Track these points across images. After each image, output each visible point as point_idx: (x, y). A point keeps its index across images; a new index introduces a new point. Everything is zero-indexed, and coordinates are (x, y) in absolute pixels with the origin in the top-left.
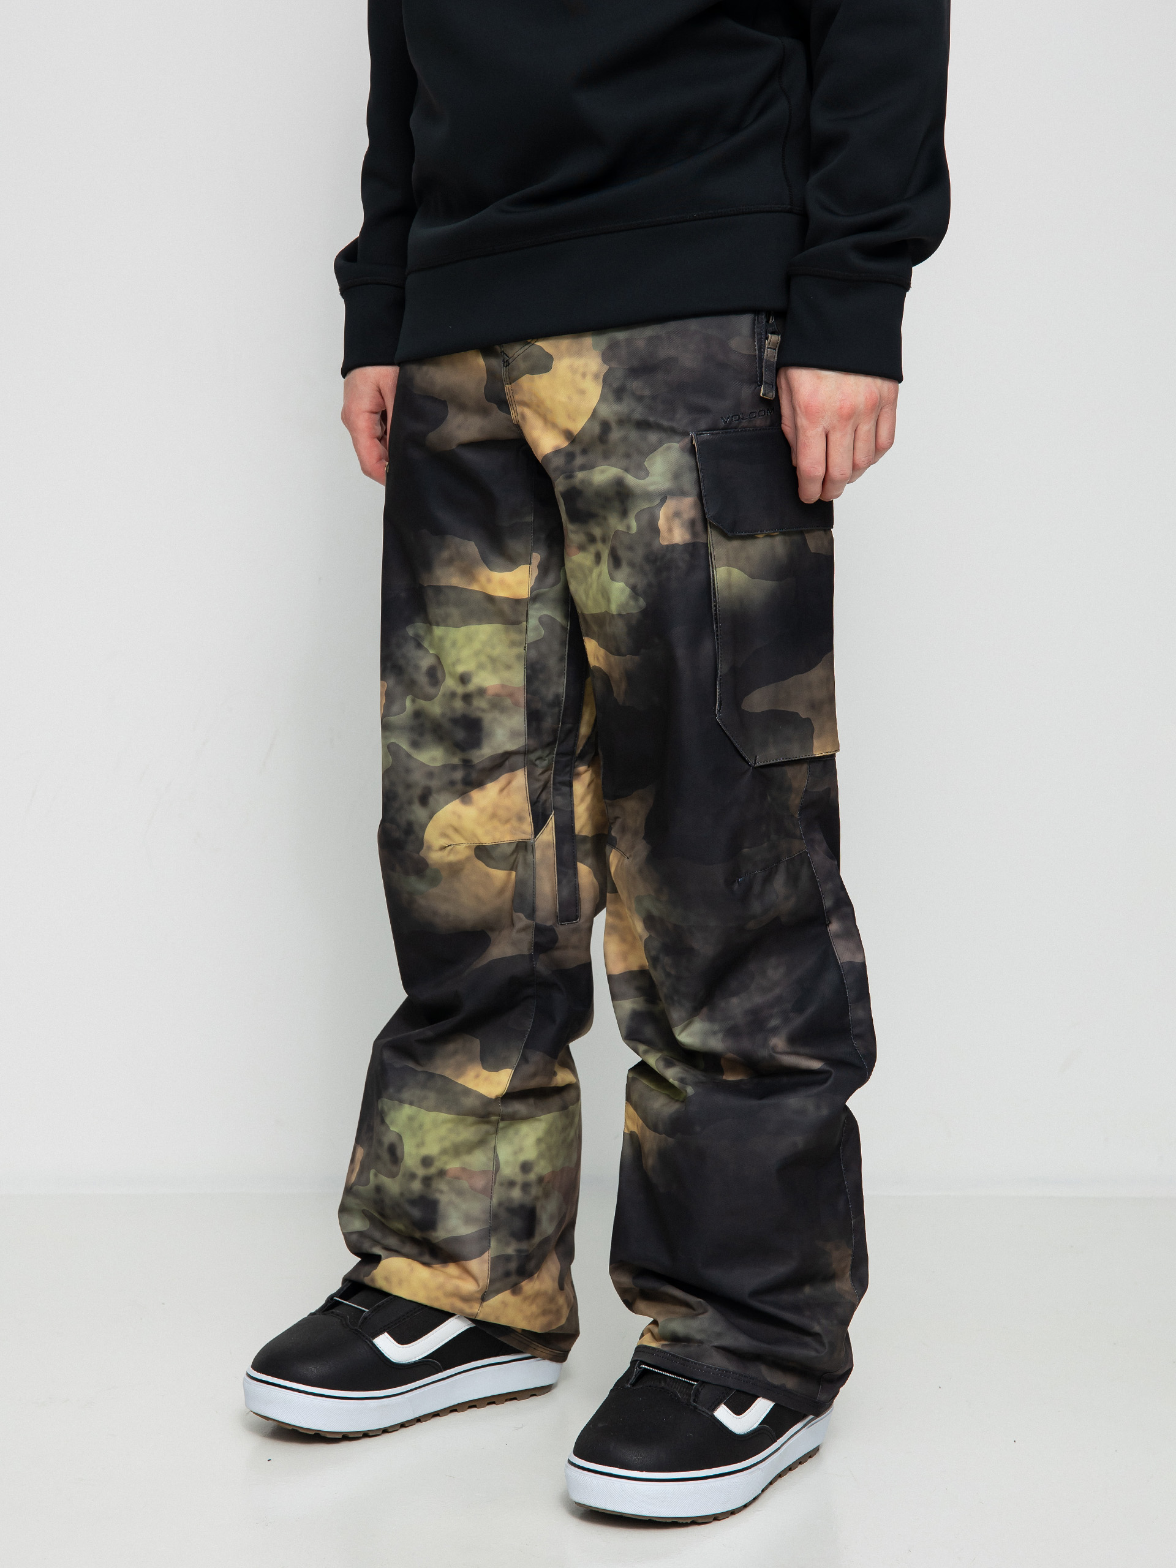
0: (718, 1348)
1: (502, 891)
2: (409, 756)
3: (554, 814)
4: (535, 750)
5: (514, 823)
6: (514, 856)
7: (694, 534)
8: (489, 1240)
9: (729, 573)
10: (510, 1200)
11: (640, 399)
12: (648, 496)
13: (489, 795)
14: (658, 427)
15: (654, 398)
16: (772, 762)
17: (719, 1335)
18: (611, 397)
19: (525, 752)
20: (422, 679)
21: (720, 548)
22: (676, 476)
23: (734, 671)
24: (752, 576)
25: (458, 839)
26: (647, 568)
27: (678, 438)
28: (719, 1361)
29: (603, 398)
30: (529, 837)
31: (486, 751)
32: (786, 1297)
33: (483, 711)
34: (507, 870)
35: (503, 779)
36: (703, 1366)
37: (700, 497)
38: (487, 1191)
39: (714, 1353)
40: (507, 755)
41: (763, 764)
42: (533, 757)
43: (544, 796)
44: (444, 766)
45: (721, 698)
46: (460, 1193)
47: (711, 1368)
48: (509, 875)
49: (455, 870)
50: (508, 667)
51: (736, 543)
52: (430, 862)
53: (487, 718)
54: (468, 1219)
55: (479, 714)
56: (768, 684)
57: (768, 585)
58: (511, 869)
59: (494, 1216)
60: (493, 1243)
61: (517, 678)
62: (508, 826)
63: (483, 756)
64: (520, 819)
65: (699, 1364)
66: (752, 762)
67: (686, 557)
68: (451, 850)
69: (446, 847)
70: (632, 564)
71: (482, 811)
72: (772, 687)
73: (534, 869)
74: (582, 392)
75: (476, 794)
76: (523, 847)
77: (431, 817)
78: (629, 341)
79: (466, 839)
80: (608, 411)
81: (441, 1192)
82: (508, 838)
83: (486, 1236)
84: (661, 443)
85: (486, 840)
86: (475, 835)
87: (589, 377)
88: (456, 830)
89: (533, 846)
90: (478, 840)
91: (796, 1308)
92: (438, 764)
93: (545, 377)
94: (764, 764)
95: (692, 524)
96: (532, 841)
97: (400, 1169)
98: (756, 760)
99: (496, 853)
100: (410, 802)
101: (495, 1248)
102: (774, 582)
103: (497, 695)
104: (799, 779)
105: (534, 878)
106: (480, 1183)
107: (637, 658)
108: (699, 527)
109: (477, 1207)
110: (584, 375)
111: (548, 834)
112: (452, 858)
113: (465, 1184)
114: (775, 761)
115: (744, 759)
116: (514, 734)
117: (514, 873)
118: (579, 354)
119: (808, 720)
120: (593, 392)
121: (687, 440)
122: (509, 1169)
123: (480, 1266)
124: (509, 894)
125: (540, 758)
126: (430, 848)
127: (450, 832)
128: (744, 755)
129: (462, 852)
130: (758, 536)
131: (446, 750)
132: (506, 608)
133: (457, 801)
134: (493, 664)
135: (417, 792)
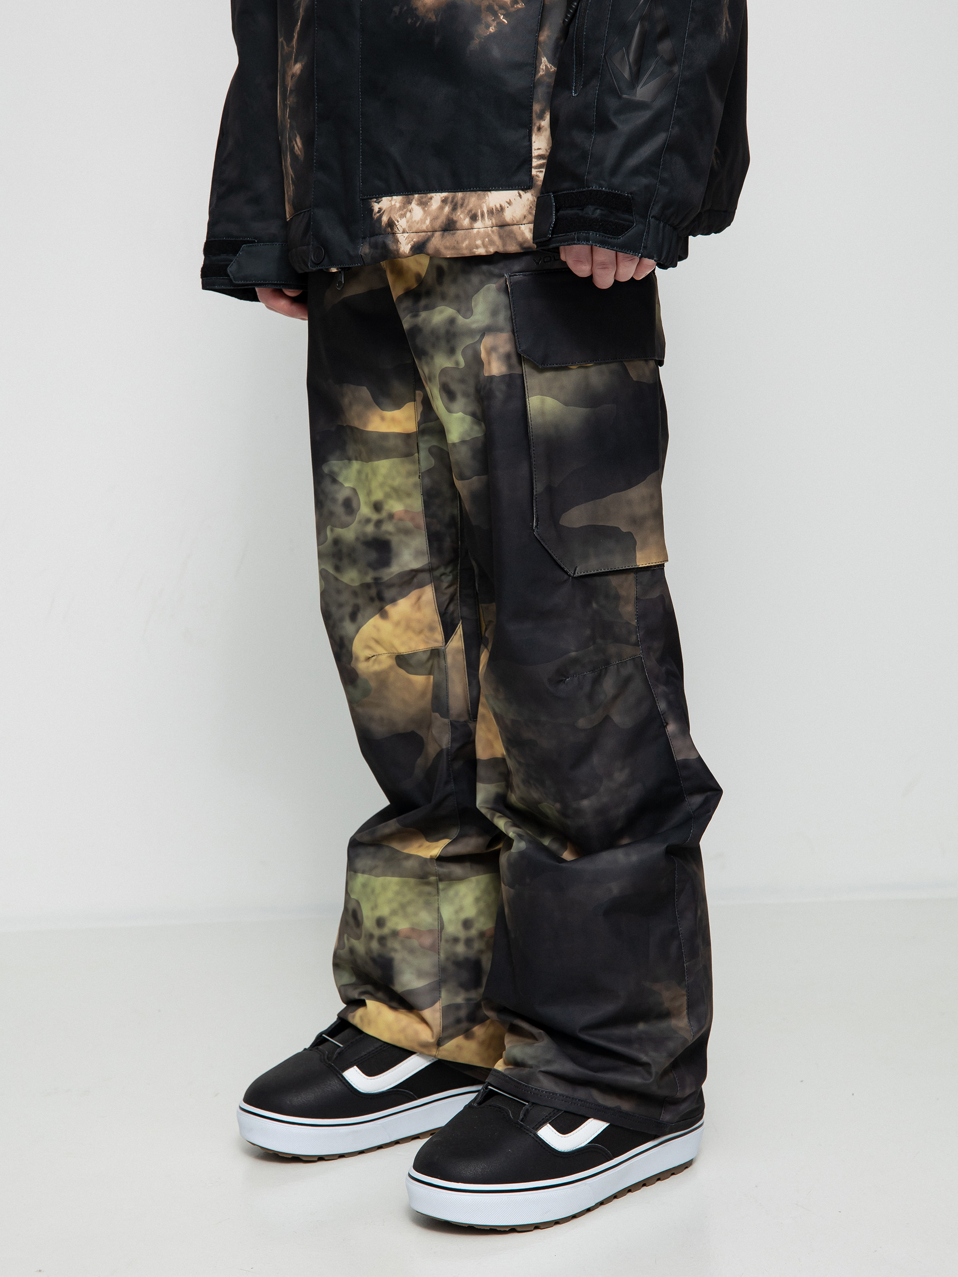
0: (547, 1073)
1: (423, 694)
2: (336, 579)
3: (462, 623)
4: (438, 568)
5: (428, 634)
6: (430, 663)
7: (510, 366)
8: (440, 991)
9: (543, 402)
10: (455, 954)
12: (471, 333)
13: (402, 608)
16: (592, 572)
17: (548, 1062)
19: (430, 569)
20: (339, 510)
21: (534, 380)
22: (494, 313)
23: (549, 489)
24: (566, 404)
25: (380, 650)
27: (495, 280)
28: (547, 1084)
30: (441, 645)
31: (395, 569)
32: (619, 1031)
33: (390, 534)
34: (425, 675)
35: (414, 594)
37: (513, 332)
38: (434, 948)
39: (541, 1077)
40: (415, 573)
41: (582, 574)
42: (437, 573)
43: (451, 608)
44: (362, 585)
45: (537, 514)
46: (412, 951)
48: (429, 679)
49: (382, 678)
50: (409, 495)
51: (548, 375)
52: (359, 672)
53: (395, 540)
54: (420, 974)
55: (388, 537)
56: (587, 501)
57: (581, 411)
58: (430, 674)
59: (443, 970)
60: (444, 994)
61: (417, 503)
62: (422, 636)
63: (392, 573)
64: (432, 629)
65: (529, 1087)
66: (571, 573)
67: (503, 387)
68: (375, 660)
69: (370, 657)
70: (465, 396)
71: (397, 624)
72: (590, 505)
73: (446, 673)
75: (391, 609)
76: (436, 653)
77: (357, 631)
79: (386, 650)
81: (395, 950)
82: (422, 647)
83: (437, 986)
85: (403, 650)
86: (393, 646)
88: (377, 642)
89: (444, 652)
90: (397, 651)
91: (627, 1041)
92: (356, 584)
94: (584, 574)
95: (508, 357)
96: (443, 648)
97: (362, 931)
98: (575, 570)
99: (413, 661)
100: (342, 620)
101: (445, 998)
102: (588, 409)
103: (403, 519)
104: (627, 588)
105: (447, 680)
106: (427, 941)
108: (514, 360)
109: (427, 963)
111: (457, 641)
112: (376, 668)
113: (415, 943)
114: (596, 572)
115: (563, 569)
116: (418, 554)
117: (432, 677)
119: (630, 534)
121: (502, 281)
122: (453, 928)
123: (433, 1014)
124: (429, 696)
125: (444, 574)
126: (358, 659)
127: (373, 644)
128: (563, 566)
129: (386, 662)
130: (571, 367)
131: (360, 571)
132: (399, 442)
133: (377, 616)
134: (397, 493)
135: (348, 610)
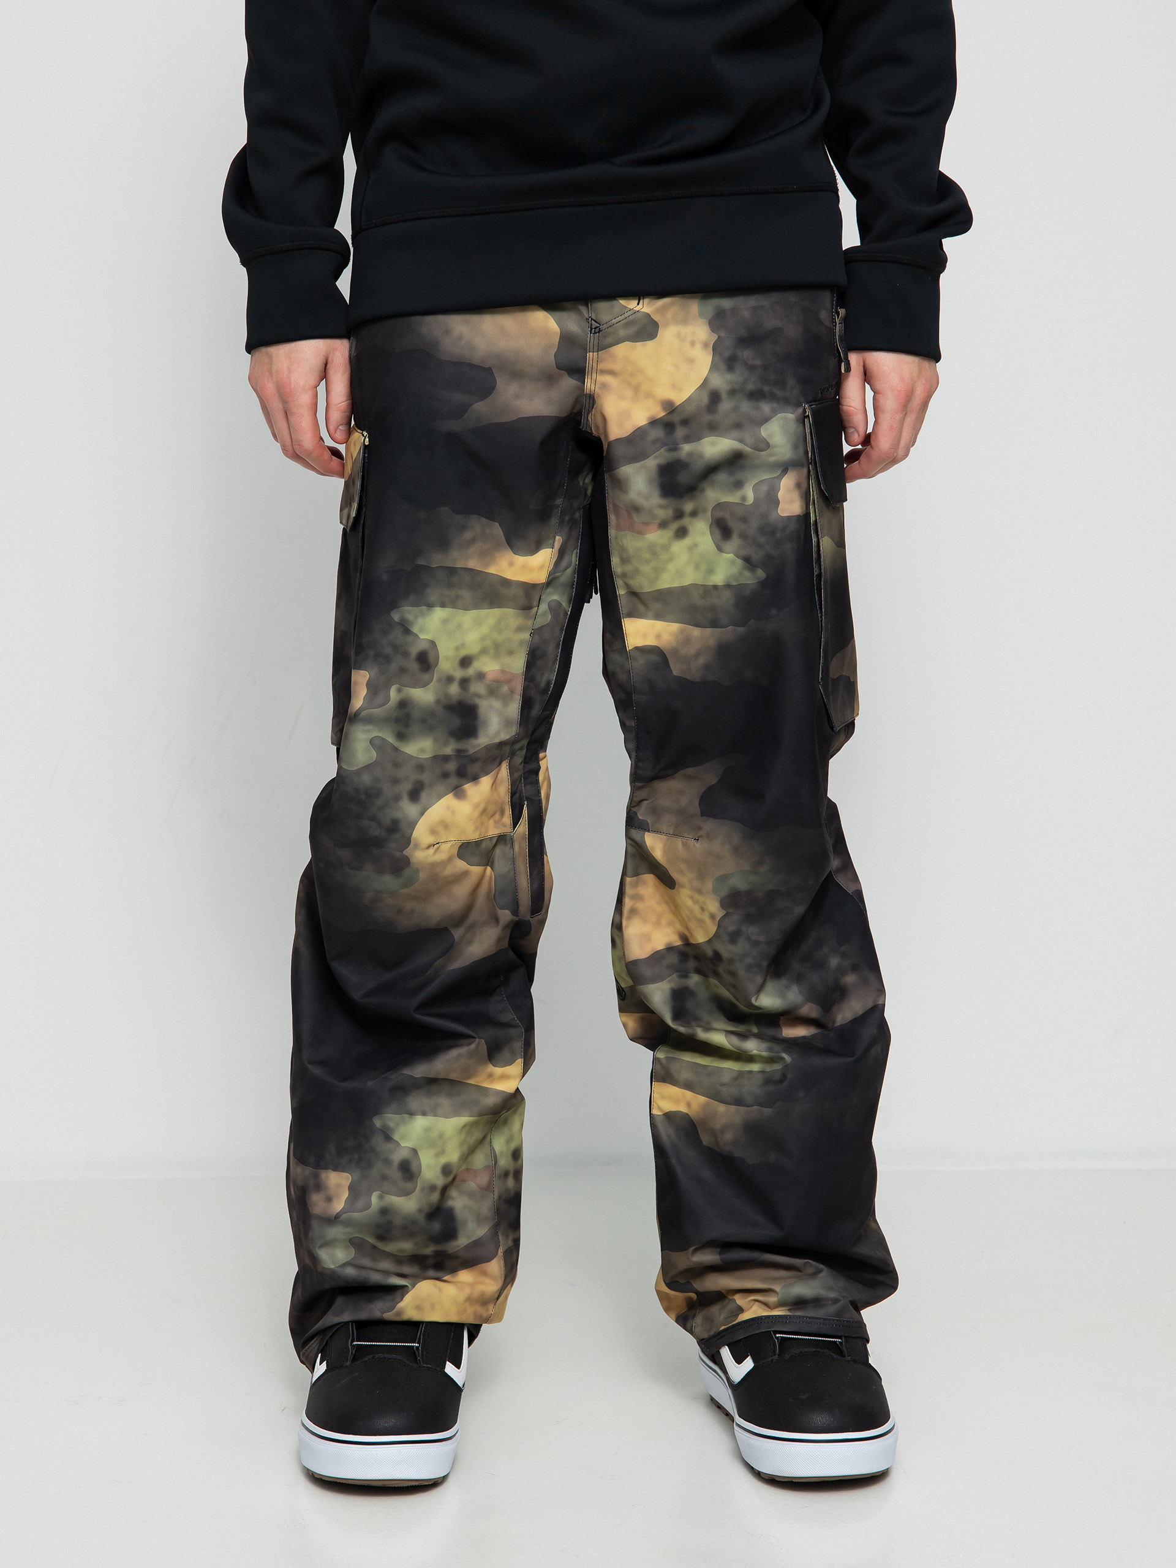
2: (396, 749)
3: (527, 806)
4: (519, 740)
5: (497, 817)
6: (492, 851)
8: (498, 1236)
9: (828, 543)
10: (507, 1191)
11: (752, 368)
13: (482, 789)
14: (772, 397)
15: (765, 367)
18: (722, 366)
19: (513, 743)
20: (412, 665)
21: (822, 518)
22: (796, 446)
25: (447, 836)
26: (762, 540)
27: (790, 408)
29: (714, 367)
30: (508, 830)
31: (482, 741)
33: (480, 696)
34: (484, 866)
35: (492, 774)
36: (844, 1321)
38: (490, 1187)
42: (516, 747)
43: (520, 787)
44: (435, 757)
45: (823, 665)
46: (471, 1196)
47: (850, 1322)
48: (486, 870)
50: (511, 653)
52: (413, 860)
53: (483, 705)
54: (480, 1220)
55: (475, 701)
58: (488, 865)
59: (497, 1210)
60: (501, 1239)
62: (492, 821)
63: (479, 745)
64: (502, 811)
66: (835, 727)
68: (438, 848)
69: (433, 845)
70: (743, 536)
71: (472, 805)
73: (514, 863)
74: (691, 361)
75: (469, 788)
77: (422, 814)
78: (734, 310)
79: (453, 836)
80: (720, 382)
82: (490, 833)
83: (495, 1232)
84: (774, 412)
85: (472, 837)
86: (462, 832)
87: (698, 346)
88: (446, 826)
89: (512, 839)
90: (465, 837)
92: (427, 755)
93: (650, 345)
94: (839, 728)
96: (510, 834)
97: (416, 1185)
99: (476, 850)
100: (397, 798)
101: (502, 1242)
103: (496, 681)
105: (514, 872)
106: (484, 1180)
107: (741, 630)
109: (485, 1205)
110: (693, 343)
111: (523, 827)
112: (435, 858)
113: (472, 1185)
116: (507, 723)
117: (489, 869)
118: (685, 322)
120: (704, 361)
121: (800, 410)
122: (504, 1160)
123: (498, 1264)
125: (520, 747)
126: (417, 846)
127: (440, 829)
128: (832, 720)
129: (446, 851)
131: (436, 740)
132: (521, 593)
133: (450, 796)
134: (497, 649)
135: (406, 787)
